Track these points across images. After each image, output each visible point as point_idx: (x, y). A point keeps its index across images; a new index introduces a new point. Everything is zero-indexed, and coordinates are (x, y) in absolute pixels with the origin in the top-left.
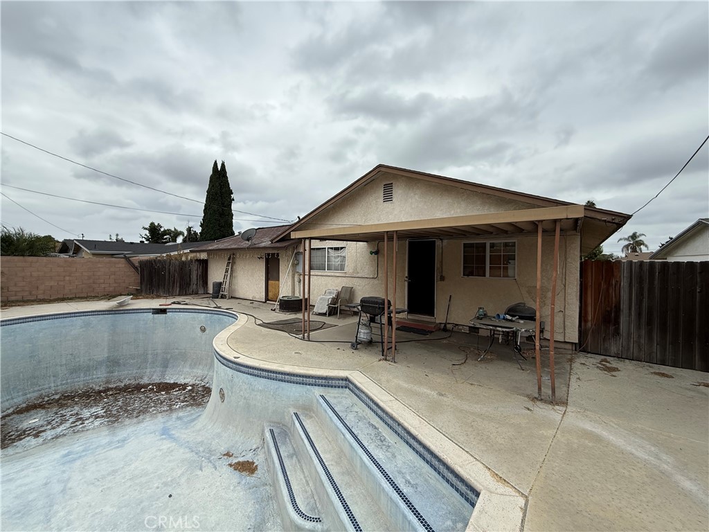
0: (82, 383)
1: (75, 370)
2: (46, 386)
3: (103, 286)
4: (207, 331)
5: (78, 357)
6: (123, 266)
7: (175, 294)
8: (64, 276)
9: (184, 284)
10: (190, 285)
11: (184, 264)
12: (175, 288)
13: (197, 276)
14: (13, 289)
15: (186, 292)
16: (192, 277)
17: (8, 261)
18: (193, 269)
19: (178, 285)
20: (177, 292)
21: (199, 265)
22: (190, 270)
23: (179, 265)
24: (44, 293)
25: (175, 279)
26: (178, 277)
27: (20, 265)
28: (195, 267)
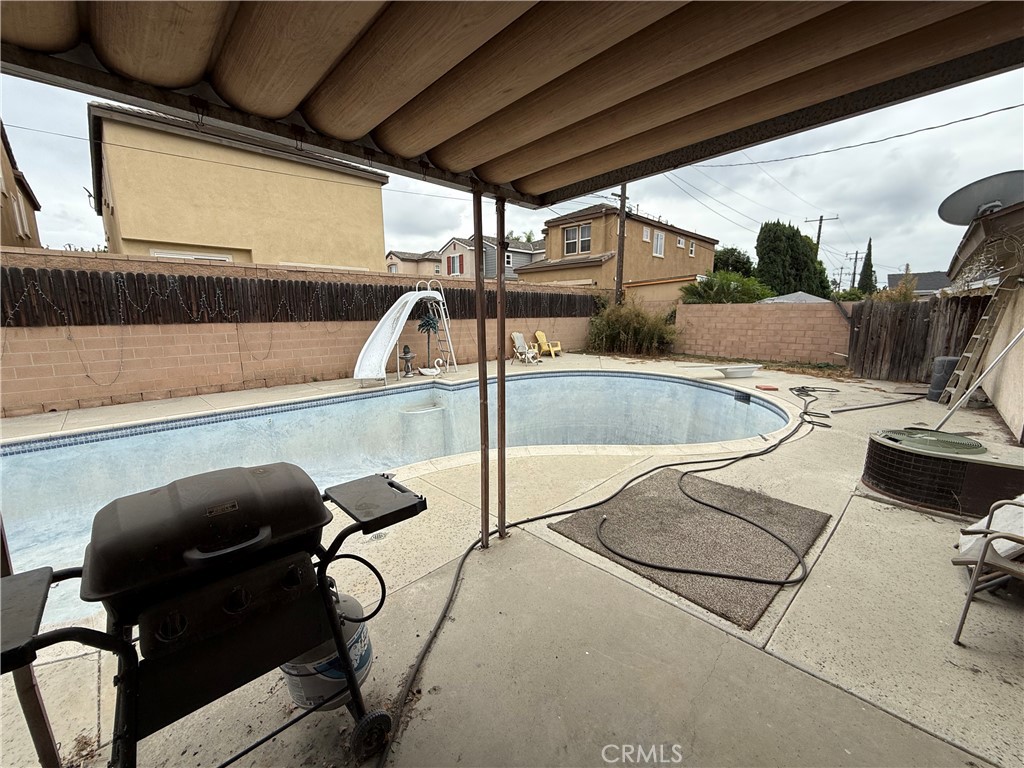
7: (878, 375)
8: (747, 330)
9: (906, 356)
10: (922, 359)
11: (908, 310)
12: (879, 362)
13: (949, 340)
14: (700, 342)
15: (908, 375)
16: (930, 340)
17: (698, 310)
18: (938, 322)
19: (887, 356)
20: (884, 373)
21: (959, 312)
22: (928, 325)
23: (895, 313)
24: (725, 350)
25: (879, 343)
26: (888, 339)
27: (707, 314)
28: (945, 316)
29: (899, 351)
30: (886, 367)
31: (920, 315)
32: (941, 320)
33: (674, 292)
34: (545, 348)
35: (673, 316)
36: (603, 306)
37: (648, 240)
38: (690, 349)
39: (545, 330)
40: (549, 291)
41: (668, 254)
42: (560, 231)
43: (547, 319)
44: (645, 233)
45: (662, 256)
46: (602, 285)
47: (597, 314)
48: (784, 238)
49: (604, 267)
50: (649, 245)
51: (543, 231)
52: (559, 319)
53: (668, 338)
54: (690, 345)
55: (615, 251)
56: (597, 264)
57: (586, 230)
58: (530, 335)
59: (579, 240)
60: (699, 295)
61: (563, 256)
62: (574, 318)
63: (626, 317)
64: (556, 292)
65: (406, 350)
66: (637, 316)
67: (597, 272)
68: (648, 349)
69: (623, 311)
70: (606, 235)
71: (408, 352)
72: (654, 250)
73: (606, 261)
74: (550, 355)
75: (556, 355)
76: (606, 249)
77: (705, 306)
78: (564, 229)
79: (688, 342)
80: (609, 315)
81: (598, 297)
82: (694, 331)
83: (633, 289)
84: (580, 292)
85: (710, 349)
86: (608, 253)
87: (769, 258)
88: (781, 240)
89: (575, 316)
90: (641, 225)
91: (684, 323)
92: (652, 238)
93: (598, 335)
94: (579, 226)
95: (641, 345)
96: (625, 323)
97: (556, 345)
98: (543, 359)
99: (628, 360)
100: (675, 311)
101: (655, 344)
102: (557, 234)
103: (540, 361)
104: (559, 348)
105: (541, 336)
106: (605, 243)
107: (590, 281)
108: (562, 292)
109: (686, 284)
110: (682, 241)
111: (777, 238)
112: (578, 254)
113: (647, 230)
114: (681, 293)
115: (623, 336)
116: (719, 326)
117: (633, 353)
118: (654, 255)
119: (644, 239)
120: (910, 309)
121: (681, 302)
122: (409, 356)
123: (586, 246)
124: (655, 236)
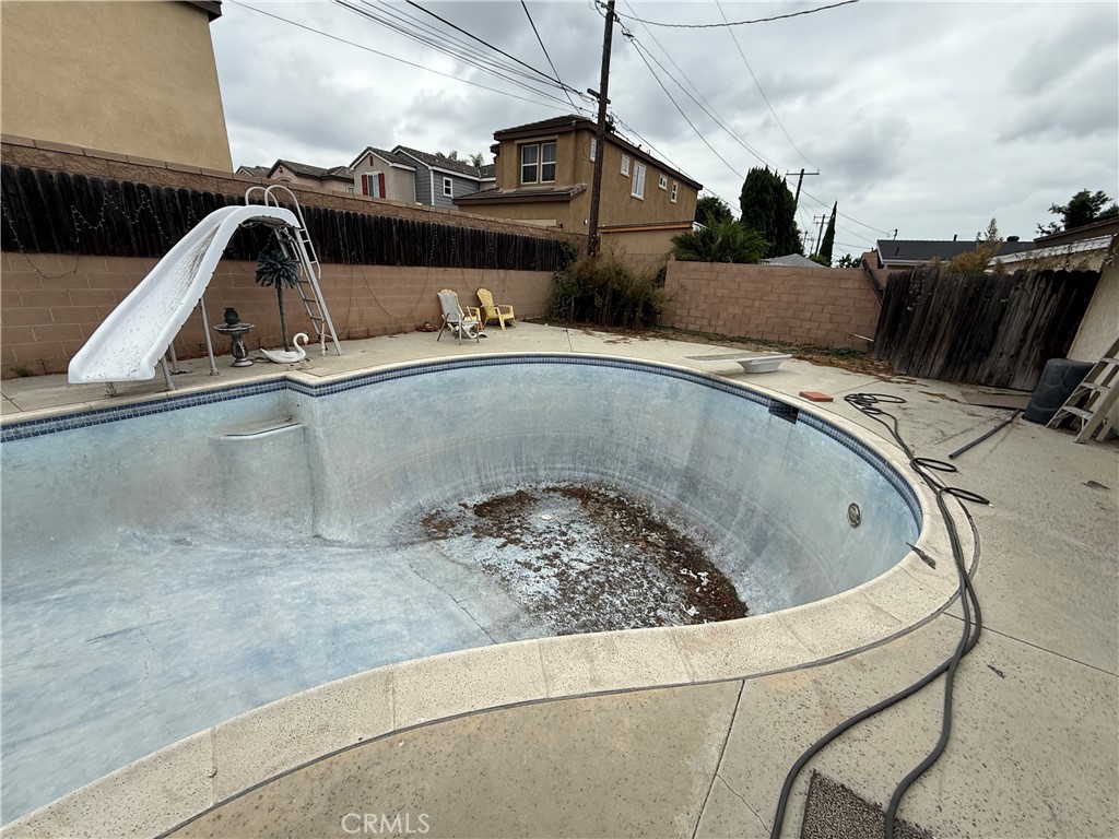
0: (645, 492)
1: (645, 466)
2: (611, 472)
3: (807, 325)
4: (862, 529)
5: (654, 447)
6: (856, 286)
7: (927, 372)
8: (754, 299)
9: (967, 349)
10: (987, 353)
11: (984, 285)
12: (933, 354)
13: (1026, 330)
14: (693, 312)
15: (965, 373)
16: (1002, 328)
17: (695, 270)
18: (1018, 304)
19: (945, 347)
20: (936, 369)
21: (1048, 292)
22: (1004, 308)
23: (966, 290)
24: (723, 326)
25: (937, 328)
26: (950, 324)
27: (706, 275)
28: (1029, 297)
29: (960, 341)
30: (940, 362)
31: (998, 293)
32: (1023, 302)
33: (663, 244)
34: (491, 314)
35: (661, 276)
36: (572, 257)
37: (626, 174)
38: (681, 322)
39: (491, 286)
40: (498, 230)
41: (647, 195)
42: (515, 149)
43: (495, 272)
44: (623, 165)
45: (641, 197)
46: (570, 227)
47: (563, 268)
48: (771, 189)
49: (572, 204)
50: (628, 180)
51: (494, 149)
52: (512, 272)
53: (657, 306)
54: (681, 316)
55: (587, 184)
56: (563, 199)
57: (550, 150)
58: (469, 294)
59: (540, 163)
60: (694, 249)
61: (519, 185)
62: (532, 273)
63: (602, 274)
64: (508, 231)
65: (231, 316)
66: (618, 273)
67: (562, 211)
68: (629, 321)
69: (599, 266)
70: (575, 159)
71: (237, 321)
72: (633, 189)
73: (575, 196)
74: (498, 324)
75: (508, 324)
76: (575, 180)
77: (703, 265)
78: (520, 145)
79: (678, 312)
80: (580, 270)
81: (565, 244)
82: (687, 298)
83: (611, 236)
84: (541, 235)
85: (705, 322)
86: (578, 186)
87: (754, 211)
88: (768, 192)
89: (534, 269)
90: (619, 152)
91: (676, 286)
92: (631, 171)
93: (565, 296)
94: (540, 143)
95: (620, 315)
96: (602, 282)
97: (508, 311)
98: (488, 332)
99: (606, 336)
100: (665, 268)
101: (640, 314)
102: (511, 152)
103: (484, 336)
104: (511, 316)
105: (486, 296)
106: (575, 170)
107: (553, 223)
108: (516, 232)
109: (679, 234)
110: (665, 180)
111: (764, 189)
112: (539, 184)
113: (626, 160)
114: (672, 245)
115: (598, 301)
116: (719, 292)
117: (610, 325)
118: (633, 194)
119: (623, 172)
120: (988, 284)
121: (673, 257)
122: (237, 328)
123: (549, 173)
124: (636, 168)
